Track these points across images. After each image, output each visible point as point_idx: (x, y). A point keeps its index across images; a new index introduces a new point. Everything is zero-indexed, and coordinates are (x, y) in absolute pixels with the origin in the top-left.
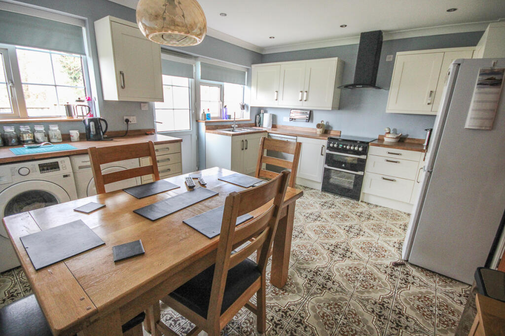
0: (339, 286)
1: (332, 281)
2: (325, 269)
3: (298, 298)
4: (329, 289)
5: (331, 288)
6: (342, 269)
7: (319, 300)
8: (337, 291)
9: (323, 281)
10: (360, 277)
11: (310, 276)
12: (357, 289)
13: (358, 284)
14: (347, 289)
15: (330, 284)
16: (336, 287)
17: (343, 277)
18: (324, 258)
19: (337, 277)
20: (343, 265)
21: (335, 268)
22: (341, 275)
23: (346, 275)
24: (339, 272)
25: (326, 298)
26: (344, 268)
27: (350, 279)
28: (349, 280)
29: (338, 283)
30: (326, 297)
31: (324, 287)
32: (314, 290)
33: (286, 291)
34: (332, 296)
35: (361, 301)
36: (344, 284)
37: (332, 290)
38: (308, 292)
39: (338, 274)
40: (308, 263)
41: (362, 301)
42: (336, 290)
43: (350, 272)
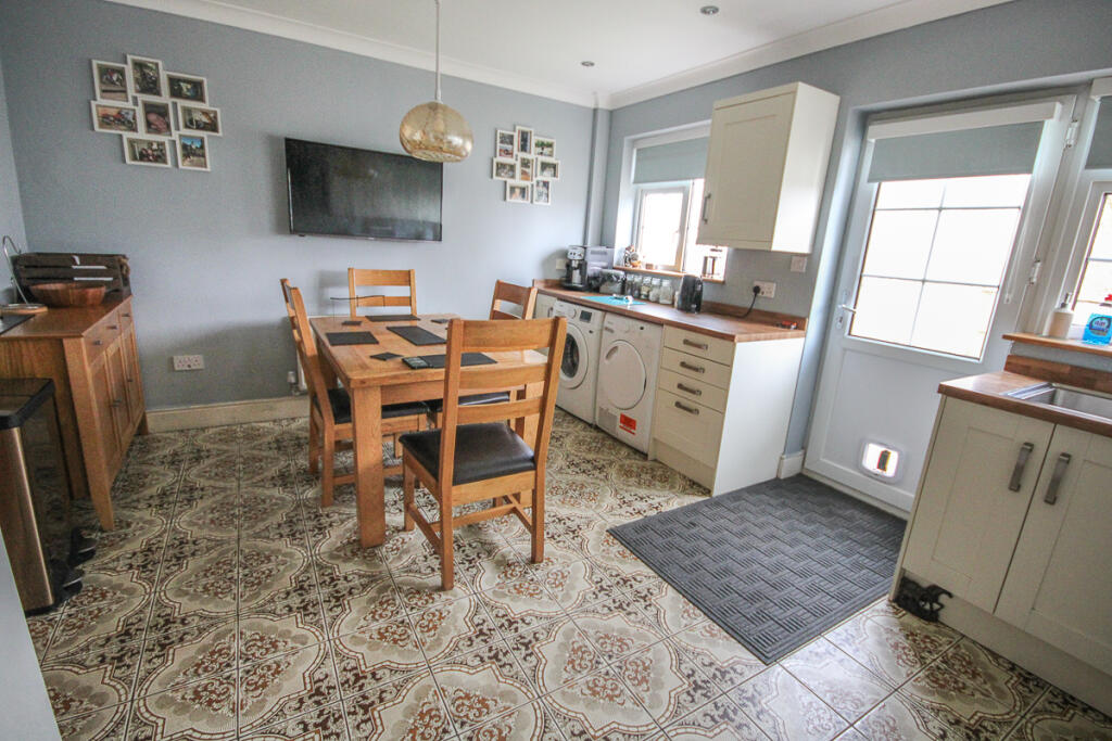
0: (273, 612)
1: (294, 609)
2: (329, 620)
3: (323, 549)
4: (288, 593)
5: (286, 598)
6: (295, 651)
7: (292, 569)
8: (272, 600)
9: (312, 596)
10: (238, 669)
11: (341, 585)
12: (234, 635)
13: (237, 646)
14: (255, 620)
15: (295, 601)
16: (280, 606)
17: (280, 636)
18: (356, 640)
19: (291, 625)
20: (299, 662)
21: (312, 639)
22: (285, 634)
23: (274, 645)
24: (295, 639)
25: (281, 579)
26: (292, 659)
27: (259, 644)
28: (262, 639)
29: (280, 616)
30: (283, 580)
31: (301, 589)
32: (314, 575)
33: (349, 543)
34: (276, 587)
35: (213, 621)
36: (267, 623)
37: (283, 596)
38: (317, 565)
39: (295, 631)
40: (372, 600)
41: (211, 622)
42: (274, 601)
43: (271, 658)
